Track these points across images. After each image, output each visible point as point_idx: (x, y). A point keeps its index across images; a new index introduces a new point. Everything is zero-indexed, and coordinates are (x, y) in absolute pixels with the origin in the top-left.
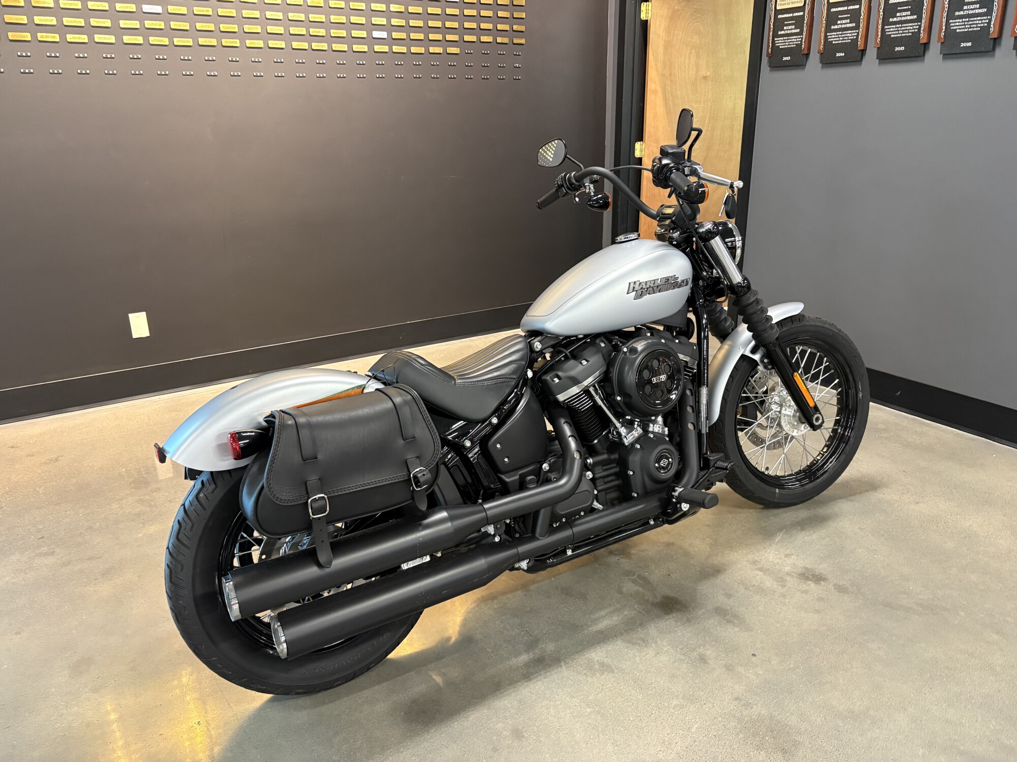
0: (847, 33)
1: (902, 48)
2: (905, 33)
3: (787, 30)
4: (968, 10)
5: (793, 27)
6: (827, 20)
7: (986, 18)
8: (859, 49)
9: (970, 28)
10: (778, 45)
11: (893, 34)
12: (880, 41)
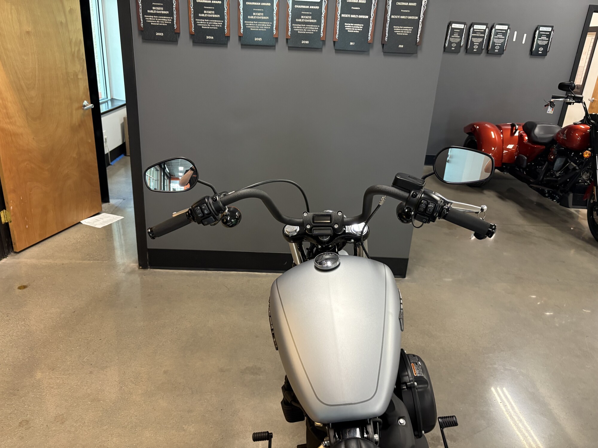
0: (214, 22)
1: (260, 39)
2: (261, 28)
3: (156, 10)
4: (305, 19)
5: (162, 9)
6: (193, 9)
7: (317, 26)
8: (226, 35)
9: (307, 31)
10: (149, 21)
11: (252, 28)
12: (243, 32)
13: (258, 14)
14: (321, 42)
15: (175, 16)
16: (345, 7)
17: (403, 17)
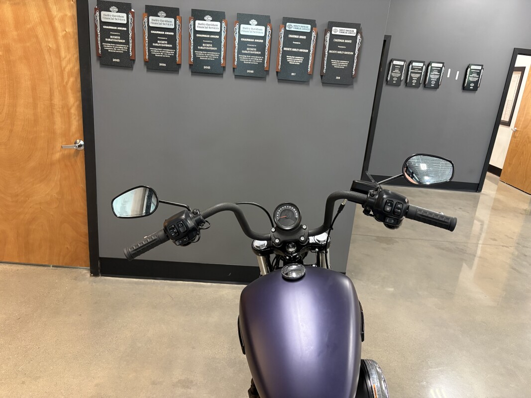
0: (166, 51)
1: (209, 68)
2: (209, 58)
3: (113, 39)
4: (250, 51)
5: (119, 38)
6: (148, 39)
7: (261, 58)
8: (177, 63)
9: (252, 62)
10: (106, 48)
11: (202, 57)
12: (193, 61)
13: (208, 45)
14: (265, 72)
15: (131, 45)
16: (288, 42)
17: (340, 52)
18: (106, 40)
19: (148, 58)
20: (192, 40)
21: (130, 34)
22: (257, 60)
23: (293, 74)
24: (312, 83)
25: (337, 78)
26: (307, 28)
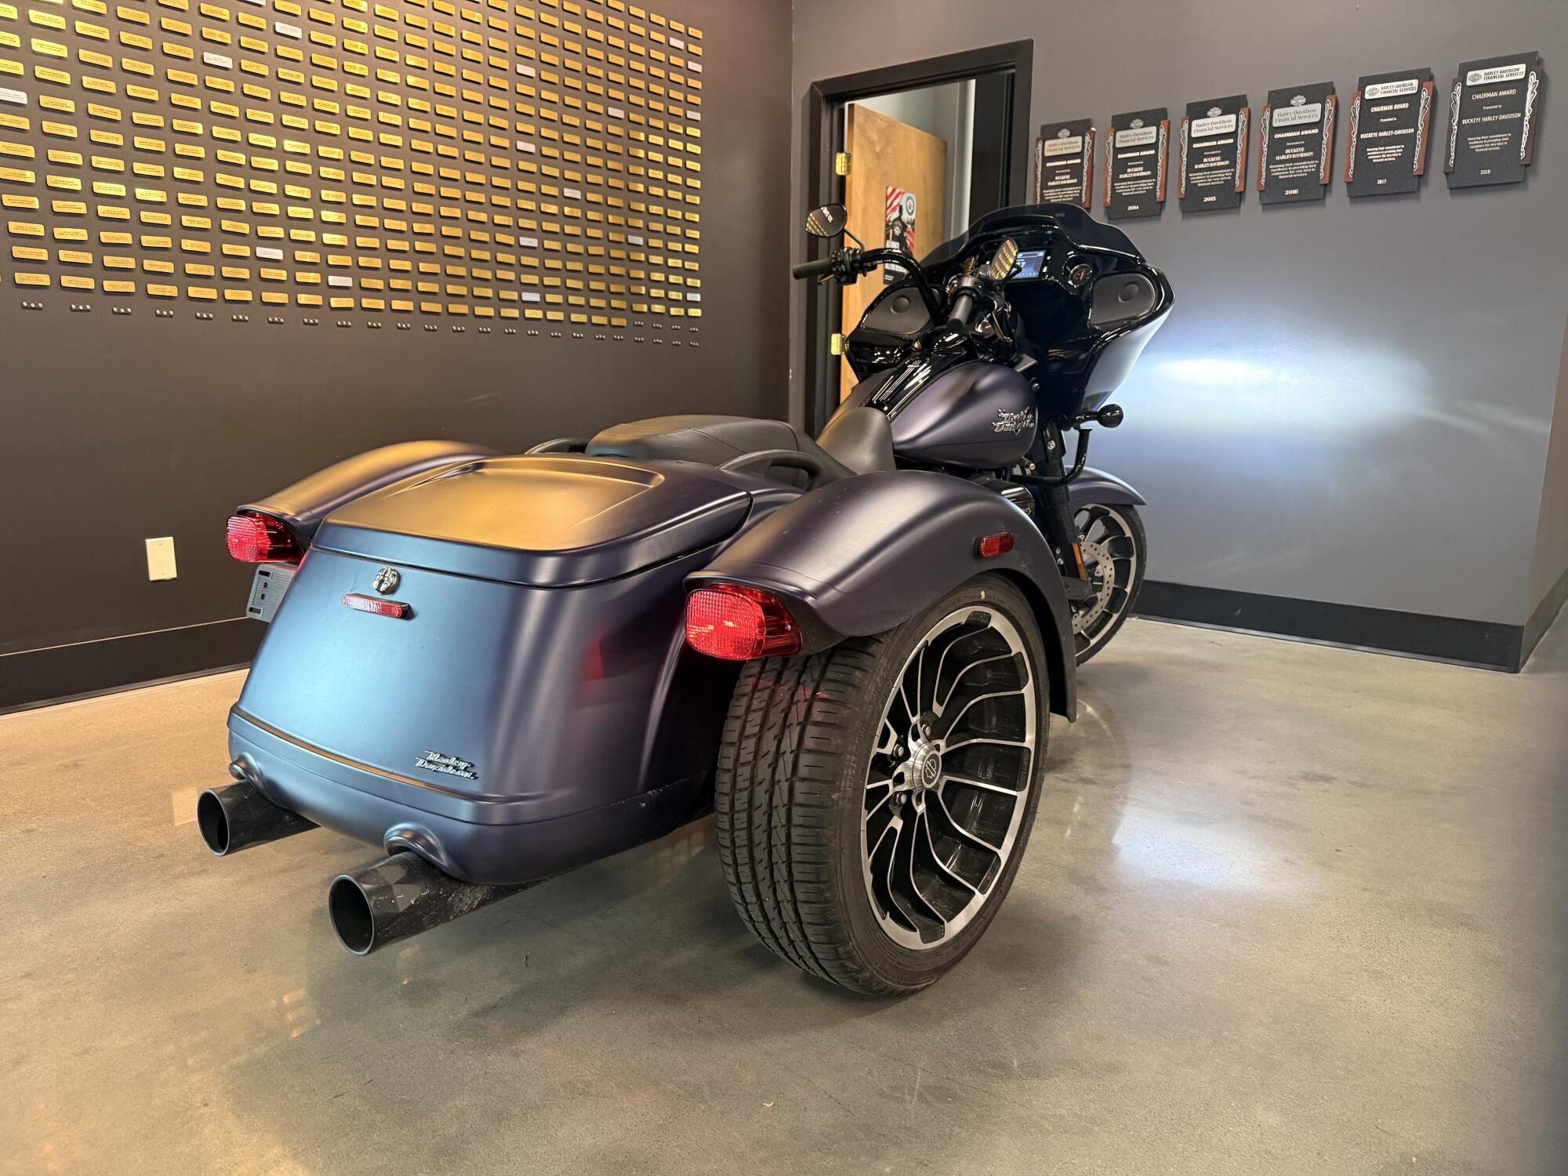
0: (1141, 183)
1: (1213, 199)
2: (1214, 181)
3: (1059, 180)
4: (1291, 153)
5: (1068, 177)
6: (1112, 169)
7: (1313, 162)
8: (1158, 200)
9: (1295, 173)
11: (1200, 183)
12: (1186, 191)
13: (1213, 159)
14: (1322, 188)
15: (1084, 184)
16: (1368, 121)
17: (1489, 119)
18: (1049, 184)
19: (1111, 201)
20: (1184, 156)
21: (1086, 167)
22: (1307, 167)
23: (1380, 182)
24: (1424, 193)
25: (1483, 172)
26: (1411, 86)
